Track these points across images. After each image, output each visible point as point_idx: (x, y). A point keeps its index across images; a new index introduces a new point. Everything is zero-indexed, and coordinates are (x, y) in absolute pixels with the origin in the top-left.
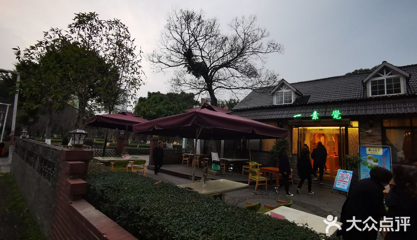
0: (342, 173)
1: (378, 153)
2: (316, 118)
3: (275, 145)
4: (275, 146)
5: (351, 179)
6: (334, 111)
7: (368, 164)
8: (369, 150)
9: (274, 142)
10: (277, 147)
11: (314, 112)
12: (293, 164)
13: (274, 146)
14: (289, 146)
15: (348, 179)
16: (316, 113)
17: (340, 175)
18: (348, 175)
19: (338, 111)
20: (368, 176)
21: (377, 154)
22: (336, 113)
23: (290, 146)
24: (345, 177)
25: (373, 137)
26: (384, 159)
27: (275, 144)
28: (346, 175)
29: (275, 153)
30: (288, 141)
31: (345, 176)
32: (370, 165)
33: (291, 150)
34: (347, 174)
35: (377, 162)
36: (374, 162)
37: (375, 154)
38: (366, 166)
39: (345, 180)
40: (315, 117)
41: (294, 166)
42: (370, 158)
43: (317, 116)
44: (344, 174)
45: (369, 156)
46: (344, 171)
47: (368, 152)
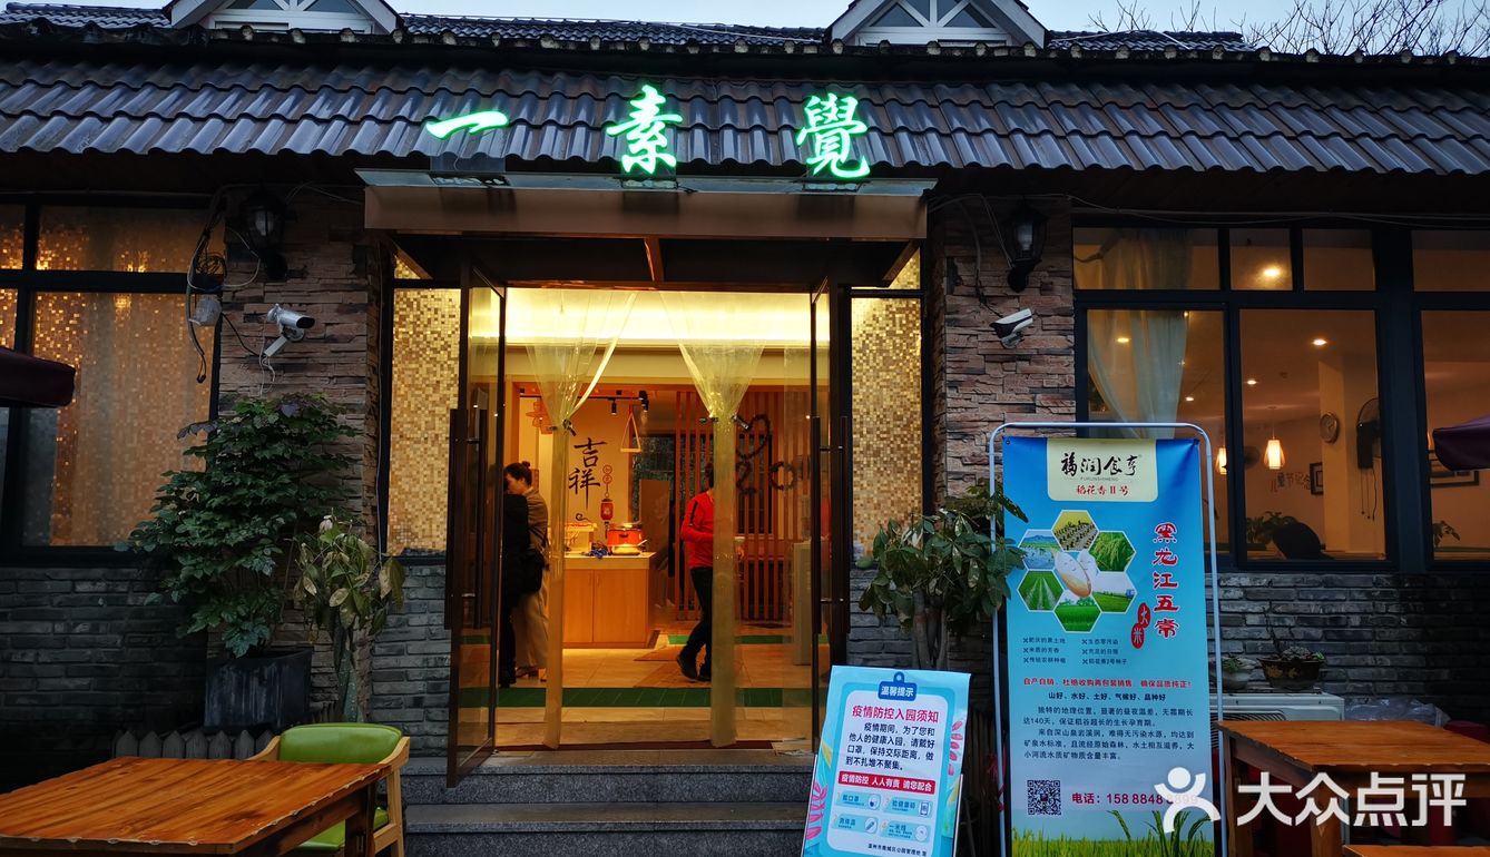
0: (870, 698)
1: (1124, 490)
2: (653, 155)
3: (200, 465)
4: (200, 476)
5: (960, 751)
6: (815, 100)
7: (1057, 594)
8: (1069, 465)
9: (183, 433)
10: (217, 490)
11: (641, 96)
12: (392, 661)
13: (183, 480)
14: (360, 469)
15: (938, 752)
16: (663, 109)
17: (854, 725)
18: (933, 717)
19: (851, 103)
20: (1059, 695)
21: (1119, 497)
22: (832, 116)
23: (365, 472)
24: (908, 739)
25: (1025, 365)
26: (1166, 533)
27: (195, 450)
28: (911, 715)
29: (187, 566)
30: (341, 418)
31: (899, 724)
32: (1075, 599)
33: (370, 521)
34: (924, 702)
35: (1118, 566)
36: (1104, 566)
37: (1108, 497)
38: (1046, 606)
39: (910, 768)
40: (651, 147)
41: (402, 675)
42: (1071, 537)
43: (663, 141)
44: (889, 712)
45: (1066, 517)
46: (888, 674)
47: (1060, 486)
